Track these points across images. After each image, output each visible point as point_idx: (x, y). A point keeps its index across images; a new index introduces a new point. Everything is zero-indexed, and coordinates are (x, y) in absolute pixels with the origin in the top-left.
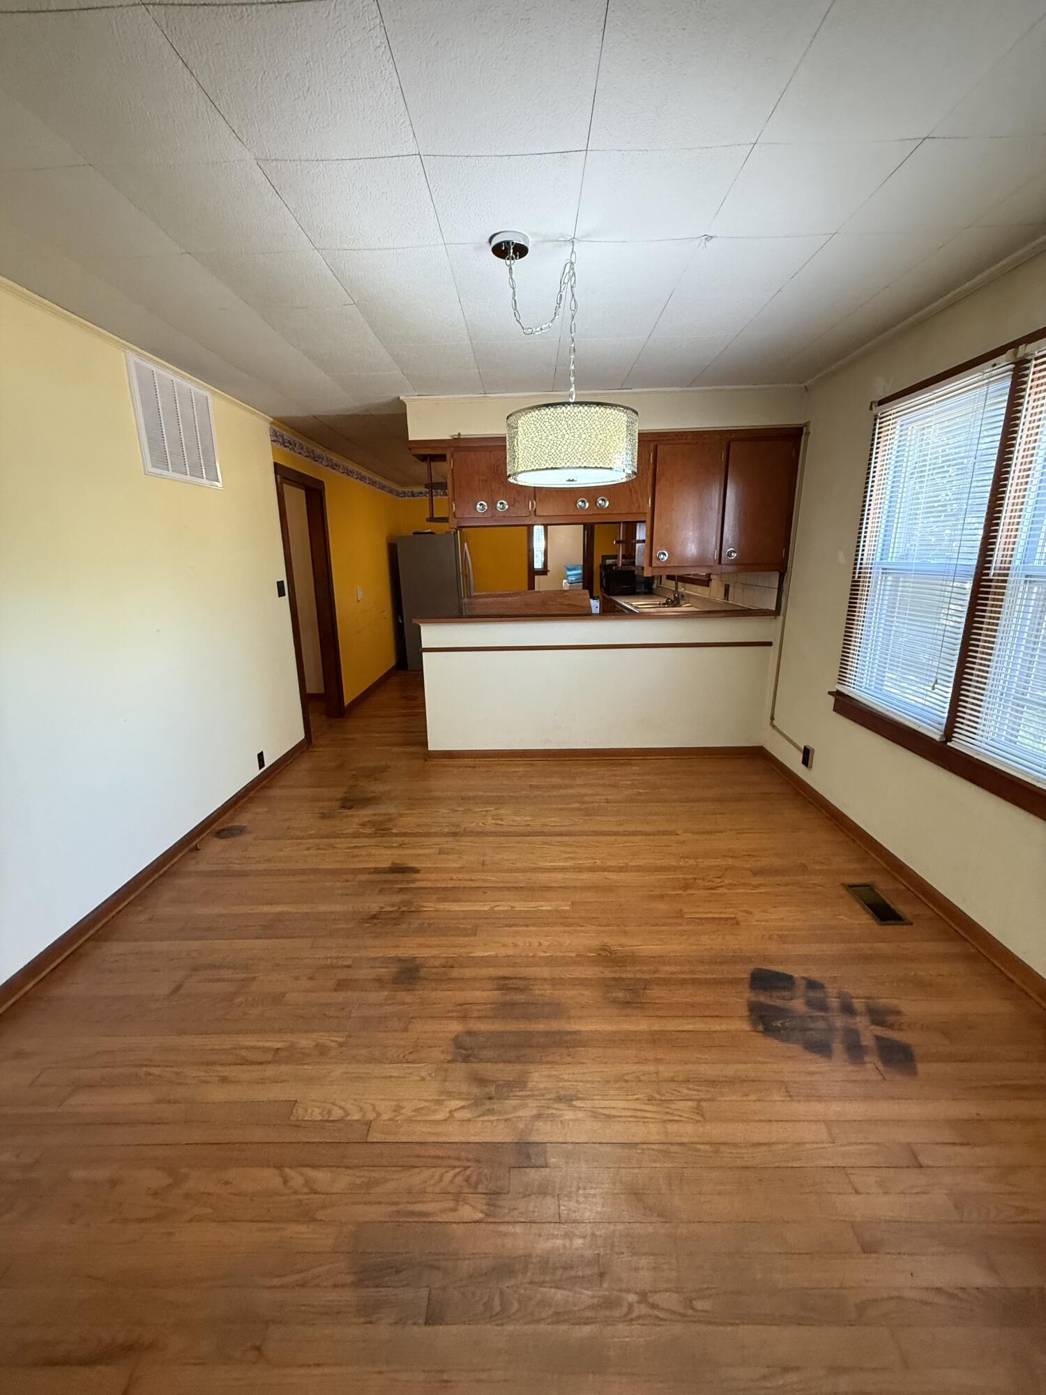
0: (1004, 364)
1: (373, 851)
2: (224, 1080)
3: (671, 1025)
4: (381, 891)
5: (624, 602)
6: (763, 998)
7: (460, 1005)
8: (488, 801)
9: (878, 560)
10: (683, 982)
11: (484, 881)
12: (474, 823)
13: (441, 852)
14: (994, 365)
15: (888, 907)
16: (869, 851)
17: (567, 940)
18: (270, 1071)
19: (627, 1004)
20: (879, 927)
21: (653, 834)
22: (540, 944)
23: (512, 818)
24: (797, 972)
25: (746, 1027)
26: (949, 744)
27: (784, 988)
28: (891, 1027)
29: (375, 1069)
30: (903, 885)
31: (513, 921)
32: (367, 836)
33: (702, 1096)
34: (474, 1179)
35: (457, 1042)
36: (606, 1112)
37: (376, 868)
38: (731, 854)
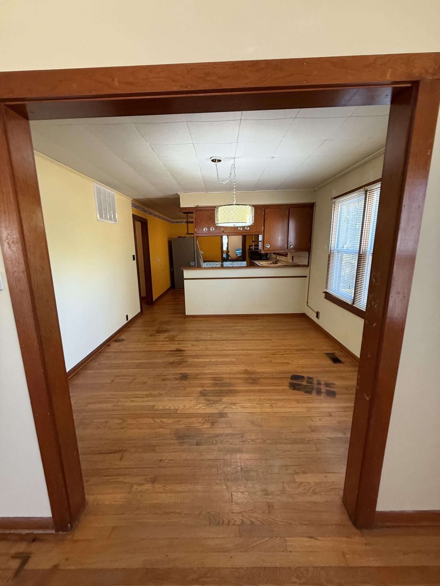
0: (362, 191)
1: (169, 345)
2: (132, 401)
3: (264, 388)
4: (173, 356)
5: (257, 262)
6: (294, 382)
7: (201, 384)
8: (208, 331)
9: (336, 248)
10: (269, 378)
11: (207, 353)
12: (204, 337)
13: (192, 345)
14: (360, 191)
15: (337, 359)
16: (335, 344)
17: (234, 368)
18: (146, 399)
19: (252, 383)
20: (334, 364)
21: (264, 340)
22: (226, 369)
23: (215, 336)
24: (305, 375)
25: (288, 388)
26: (353, 305)
27: (301, 379)
28: (331, 387)
29: (177, 398)
30: (344, 353)
31: (216, 364)
32: (166, 341)
33: (272, 403)
34: (207, 420)
35: (201, 392)
36: (245, 406)
37: (171, 350)
38: (289, 345)
